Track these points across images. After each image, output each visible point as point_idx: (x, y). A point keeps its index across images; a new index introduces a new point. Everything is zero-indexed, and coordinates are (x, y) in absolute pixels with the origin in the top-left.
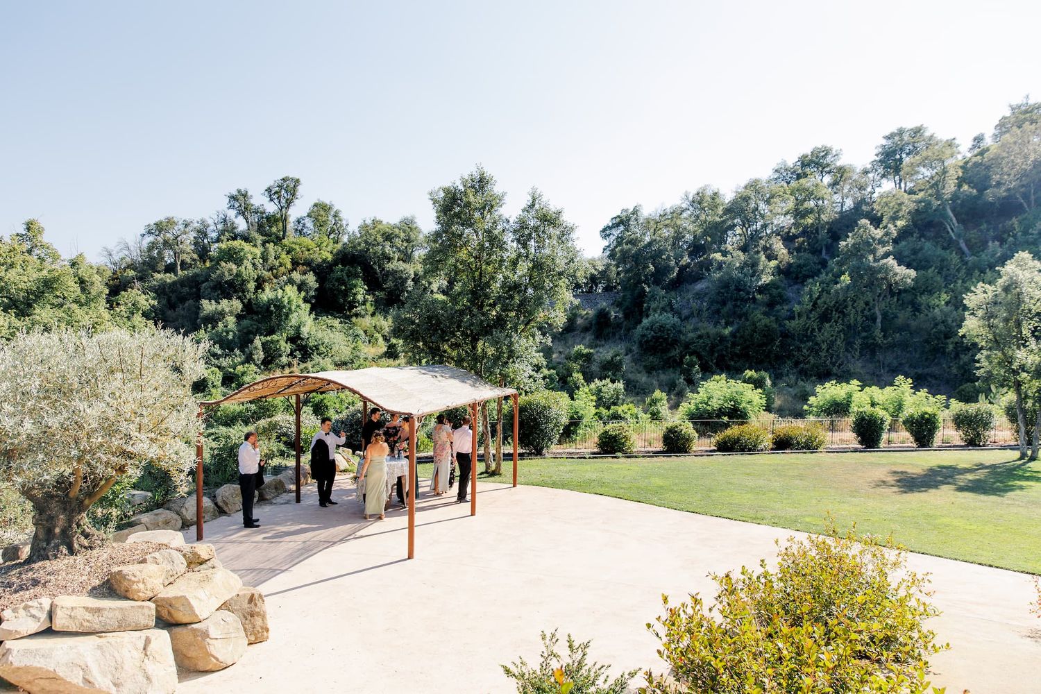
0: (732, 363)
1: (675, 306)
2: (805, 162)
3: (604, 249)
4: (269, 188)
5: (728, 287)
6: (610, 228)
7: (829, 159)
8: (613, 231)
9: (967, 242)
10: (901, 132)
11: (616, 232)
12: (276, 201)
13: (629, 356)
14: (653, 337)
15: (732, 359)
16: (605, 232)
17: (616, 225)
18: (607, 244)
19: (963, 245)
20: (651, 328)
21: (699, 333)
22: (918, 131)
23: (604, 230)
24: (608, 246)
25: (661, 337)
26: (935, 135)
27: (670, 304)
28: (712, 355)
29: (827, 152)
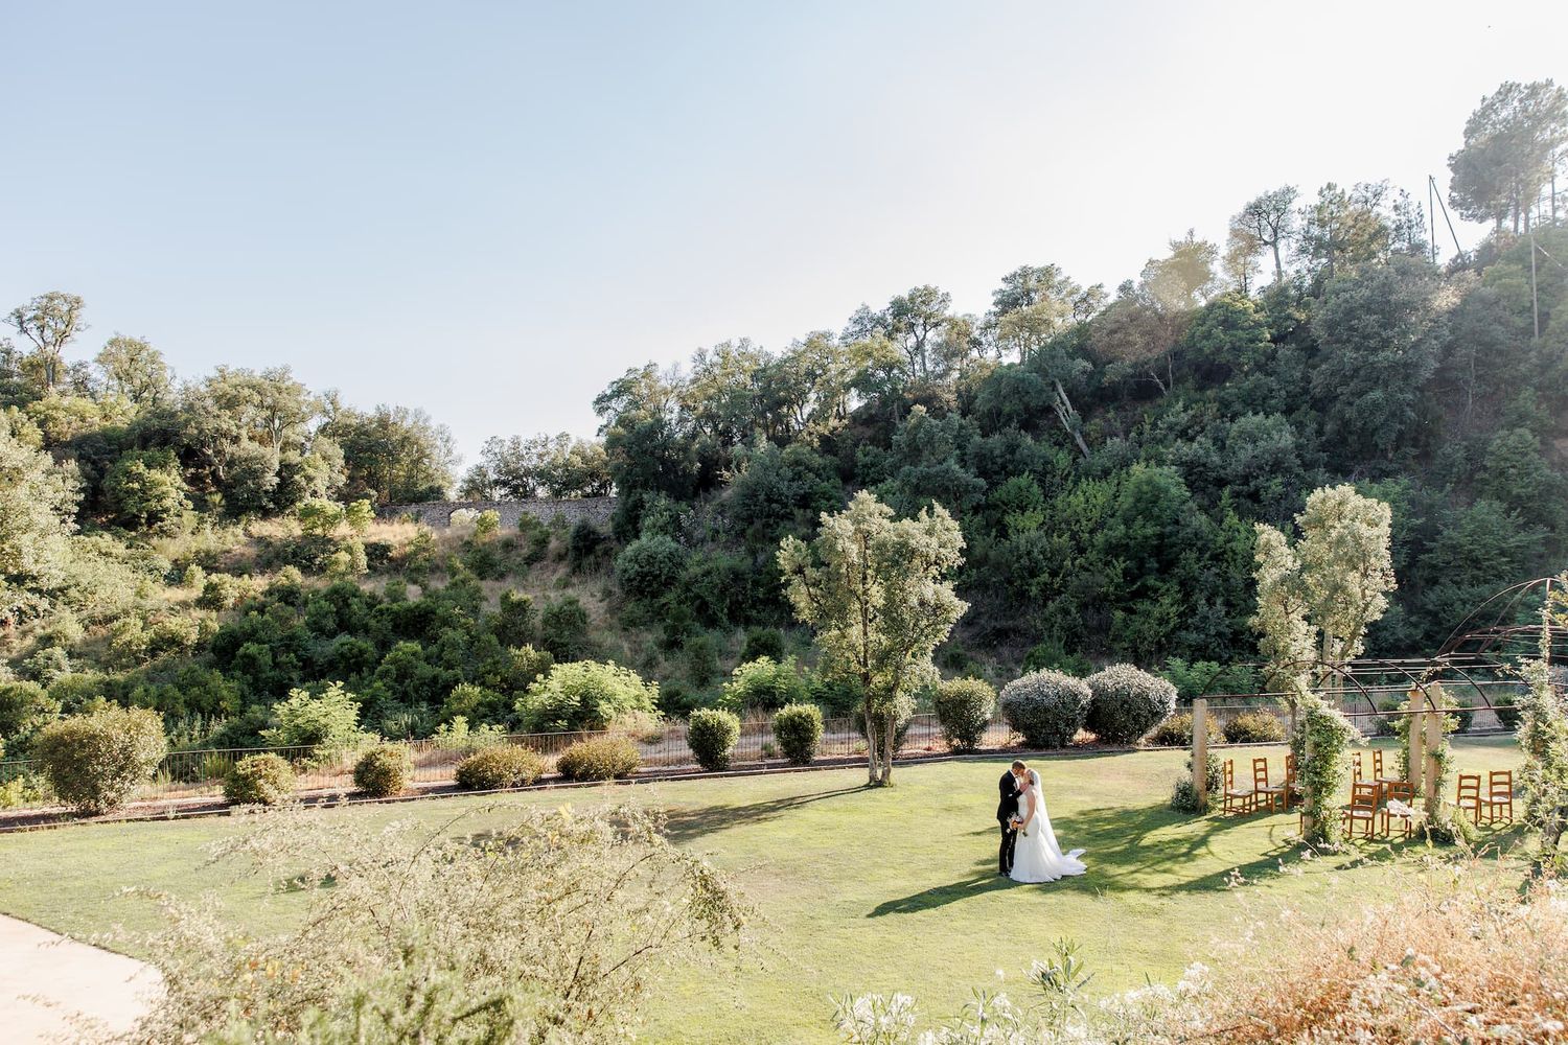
0: (754, 613)
1: (685, 524)
2: (900, 309)
3: (600, 430)
4: (18, 311)
5: (756, 496)
6: (610, 398)
7: (934, 306)
8: (613, 403)
9: (1085, 436)
10: (1025, 273)
11: (618, 405)
12: (35, 333)
13: (606, 603)
14: (638, 573)
15: (753, 606)
16: (602, 403)
17: (618, 394)
18: (605, 422)
19: (1080, 441)
20: (635, 559)
21: (706, 567)
22: (1047, 273)
23: (599, 400)
24: (606, 426)
25: (650, 573)
26: (1071, 281)
27: (675, 519)
28: (723, 601)
29: (927, 295)
